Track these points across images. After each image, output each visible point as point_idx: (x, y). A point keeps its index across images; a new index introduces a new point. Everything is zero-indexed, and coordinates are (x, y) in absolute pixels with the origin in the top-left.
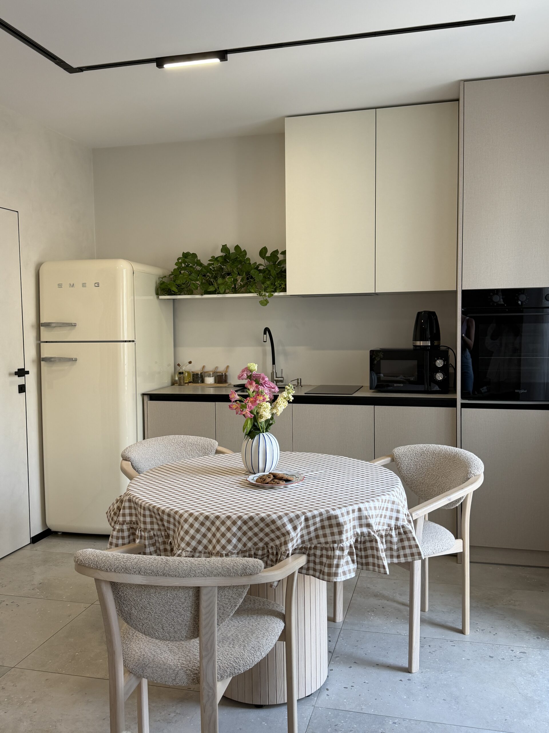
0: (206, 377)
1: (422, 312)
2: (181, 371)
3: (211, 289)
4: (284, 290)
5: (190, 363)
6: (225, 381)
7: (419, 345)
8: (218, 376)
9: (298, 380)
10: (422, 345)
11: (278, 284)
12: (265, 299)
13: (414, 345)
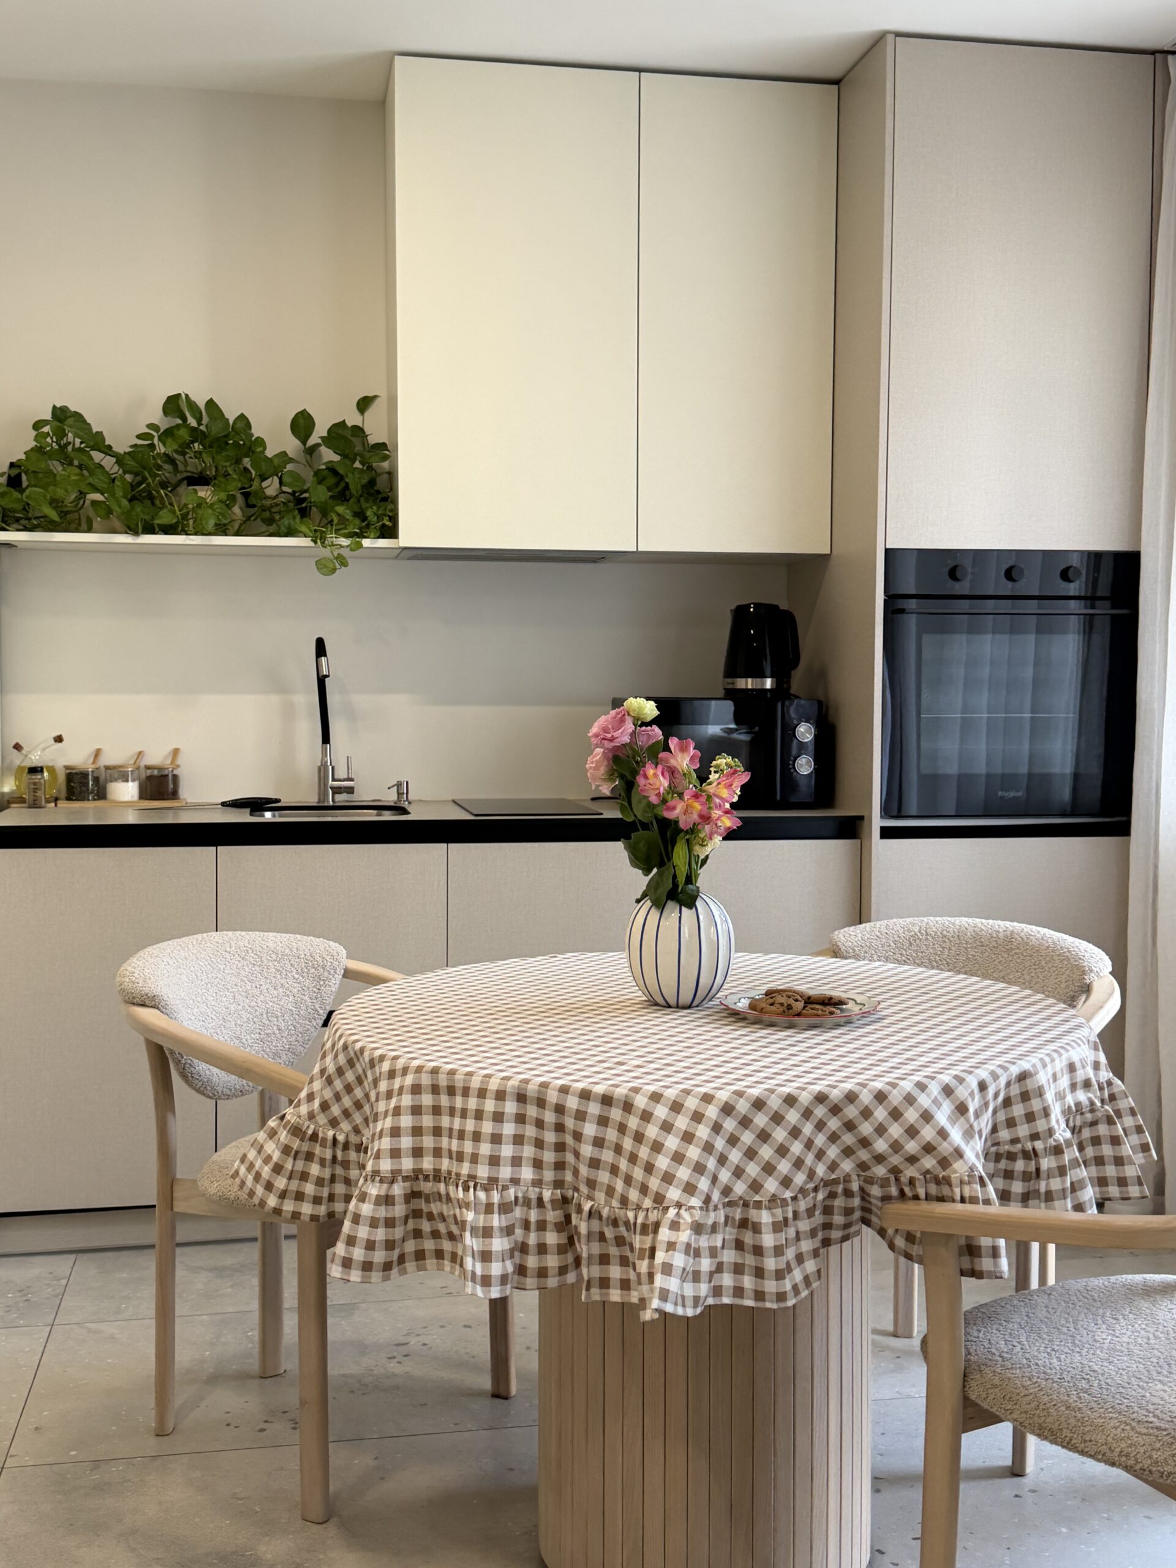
0: (116, 780)
1: (748, 606)
2: (28, 764)
3: (165, 517)
4: (390, 531)
5: (59, 739)
6: (174, 795)
7: (744, 687)
8: (150, 778)
9: (399, 785)
10: (750, 687)
11: (375, 514)
12: (336, 555)
13: (730, 686)
